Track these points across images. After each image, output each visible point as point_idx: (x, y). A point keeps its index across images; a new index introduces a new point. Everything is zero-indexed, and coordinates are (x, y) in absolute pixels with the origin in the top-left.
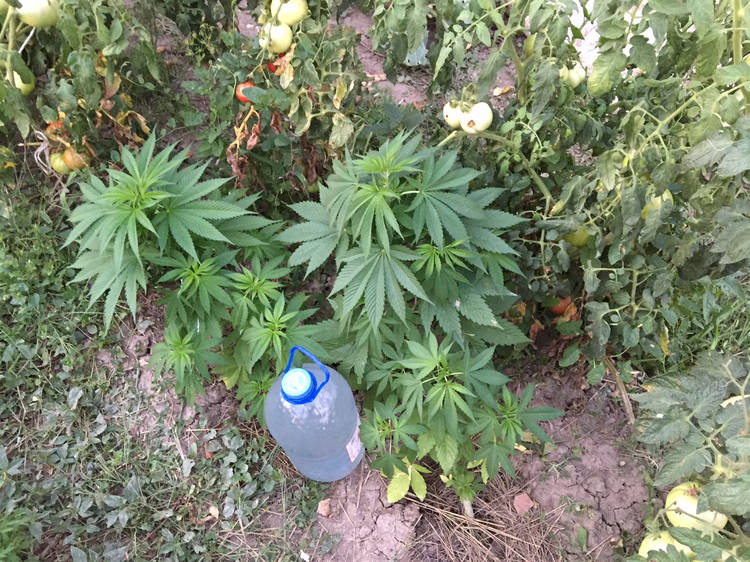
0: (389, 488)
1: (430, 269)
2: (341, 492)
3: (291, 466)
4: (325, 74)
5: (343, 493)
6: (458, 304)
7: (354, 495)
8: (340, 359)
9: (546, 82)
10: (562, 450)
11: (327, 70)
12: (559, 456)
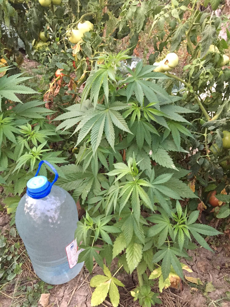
0: (94, 294)
1: (133, 118)
2: (61, 293)
3: (33, 270)
4: (96, 53)
5: (62, 294)
6: (151, 153)
7: (68, 296)
8: (74, 188)
9: (208, 36)
10: (219, 292)
11: (97, 51)
12: (217, 296)
